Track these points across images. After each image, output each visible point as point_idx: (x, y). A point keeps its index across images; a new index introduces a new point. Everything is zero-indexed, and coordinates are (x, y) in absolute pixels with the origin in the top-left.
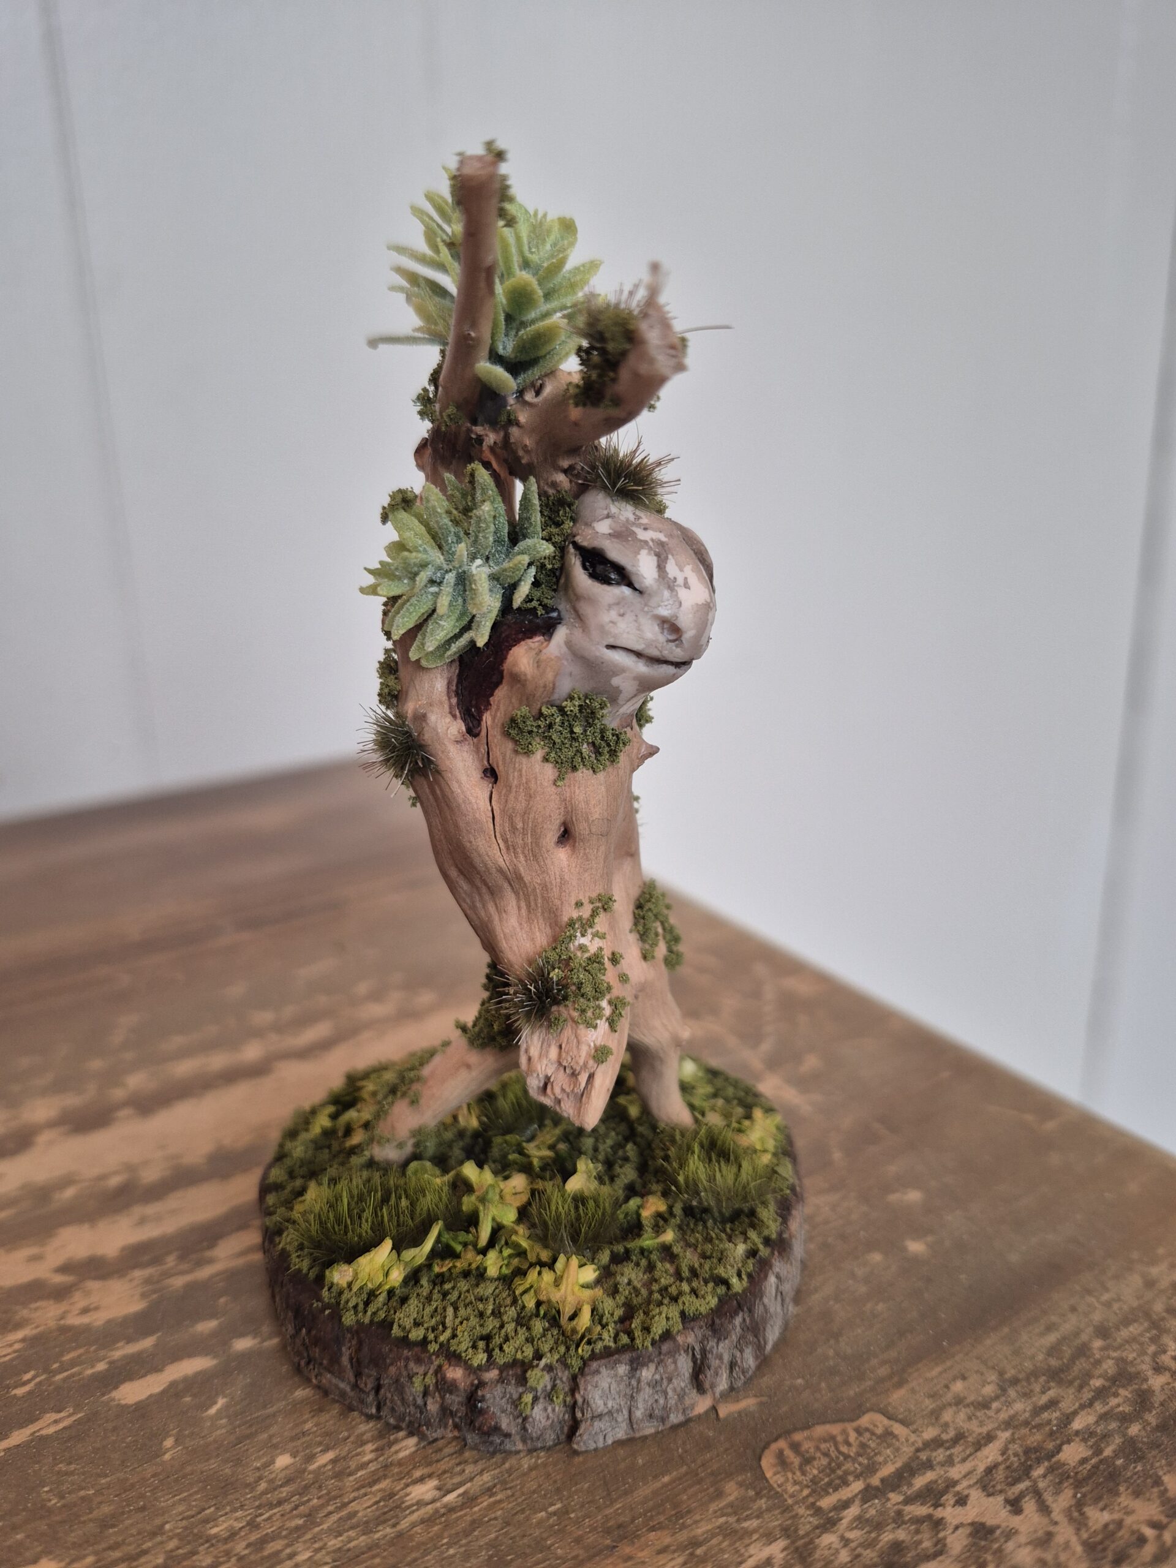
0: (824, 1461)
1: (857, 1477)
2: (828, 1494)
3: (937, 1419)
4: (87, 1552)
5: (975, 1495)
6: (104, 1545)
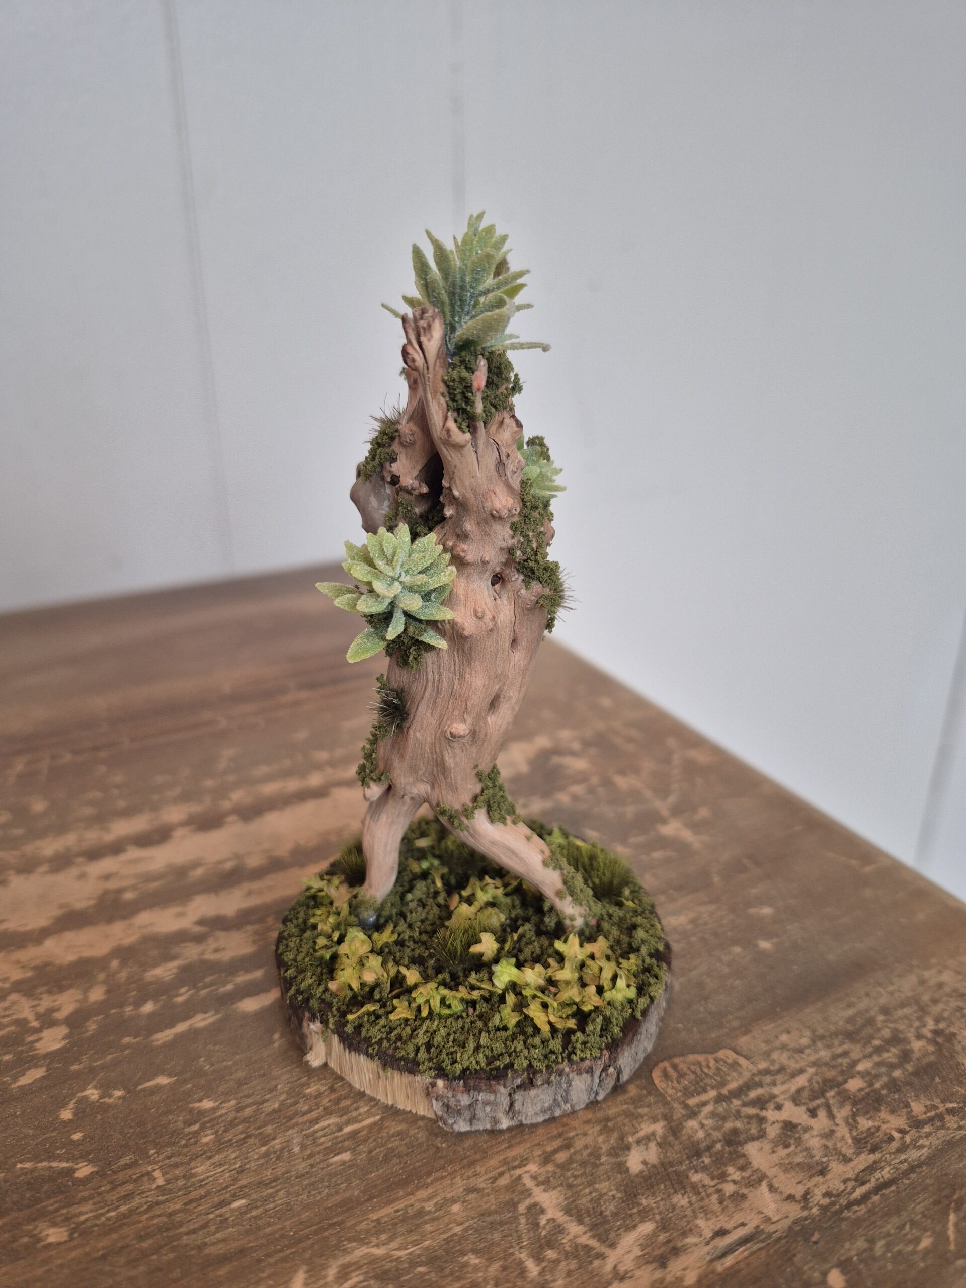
1: (713, 1088)
2: (693, 1096)
3: (768, 1056)
4: (231, 1097)
5: (788, 1105)
6: (241, 1095)
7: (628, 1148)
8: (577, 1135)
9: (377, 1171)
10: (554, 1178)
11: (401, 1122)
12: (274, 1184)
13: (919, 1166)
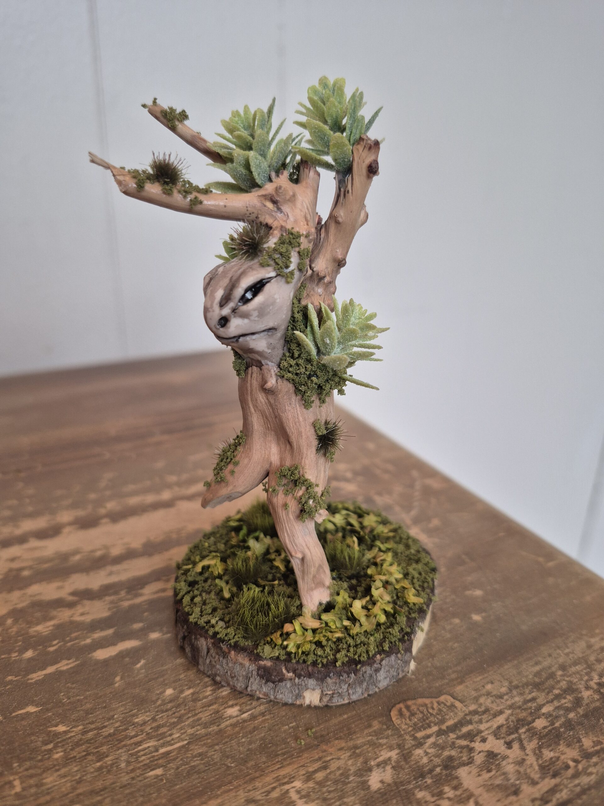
0: (421, 715)
1: (435, 724)
2: (421, 731)
3: (477, 701)
4: (79, 724)
5: (491, 738)
6: (87, 722)
7: (370, 770)
8: (333, 759)
9: (181, 783)
10: (314, 792)
11: (202, 746)
12: (102, 793)
13: (589, 789)
